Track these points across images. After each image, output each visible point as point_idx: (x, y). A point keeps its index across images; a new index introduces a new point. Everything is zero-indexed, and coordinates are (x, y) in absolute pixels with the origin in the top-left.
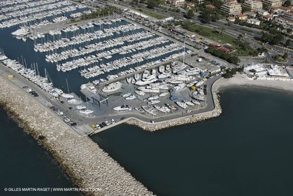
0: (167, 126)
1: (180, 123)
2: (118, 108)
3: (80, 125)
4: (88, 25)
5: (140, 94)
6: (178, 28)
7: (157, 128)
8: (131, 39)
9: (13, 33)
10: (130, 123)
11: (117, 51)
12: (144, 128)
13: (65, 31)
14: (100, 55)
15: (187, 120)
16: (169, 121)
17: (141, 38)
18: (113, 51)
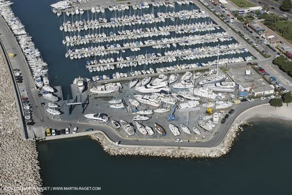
0: (136, 153)
1: (156, 154)
2: (90, 116)
3: (37, 126)
4: (143, 5)
5: (133, 104)
6: (257, 23)
7: (121, 152)
8: (182, 30)
9: (53, 5)
10: (94, 137)
11: (153, 42)
12: (106, 148)
13: (111, 9)
14: (126, 46)
15: (168, 151)
16: (143, 147)
17: (197, 30)
18: (146, 42)
